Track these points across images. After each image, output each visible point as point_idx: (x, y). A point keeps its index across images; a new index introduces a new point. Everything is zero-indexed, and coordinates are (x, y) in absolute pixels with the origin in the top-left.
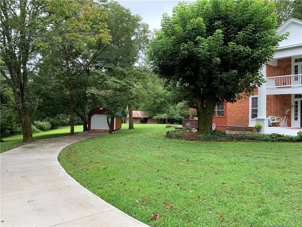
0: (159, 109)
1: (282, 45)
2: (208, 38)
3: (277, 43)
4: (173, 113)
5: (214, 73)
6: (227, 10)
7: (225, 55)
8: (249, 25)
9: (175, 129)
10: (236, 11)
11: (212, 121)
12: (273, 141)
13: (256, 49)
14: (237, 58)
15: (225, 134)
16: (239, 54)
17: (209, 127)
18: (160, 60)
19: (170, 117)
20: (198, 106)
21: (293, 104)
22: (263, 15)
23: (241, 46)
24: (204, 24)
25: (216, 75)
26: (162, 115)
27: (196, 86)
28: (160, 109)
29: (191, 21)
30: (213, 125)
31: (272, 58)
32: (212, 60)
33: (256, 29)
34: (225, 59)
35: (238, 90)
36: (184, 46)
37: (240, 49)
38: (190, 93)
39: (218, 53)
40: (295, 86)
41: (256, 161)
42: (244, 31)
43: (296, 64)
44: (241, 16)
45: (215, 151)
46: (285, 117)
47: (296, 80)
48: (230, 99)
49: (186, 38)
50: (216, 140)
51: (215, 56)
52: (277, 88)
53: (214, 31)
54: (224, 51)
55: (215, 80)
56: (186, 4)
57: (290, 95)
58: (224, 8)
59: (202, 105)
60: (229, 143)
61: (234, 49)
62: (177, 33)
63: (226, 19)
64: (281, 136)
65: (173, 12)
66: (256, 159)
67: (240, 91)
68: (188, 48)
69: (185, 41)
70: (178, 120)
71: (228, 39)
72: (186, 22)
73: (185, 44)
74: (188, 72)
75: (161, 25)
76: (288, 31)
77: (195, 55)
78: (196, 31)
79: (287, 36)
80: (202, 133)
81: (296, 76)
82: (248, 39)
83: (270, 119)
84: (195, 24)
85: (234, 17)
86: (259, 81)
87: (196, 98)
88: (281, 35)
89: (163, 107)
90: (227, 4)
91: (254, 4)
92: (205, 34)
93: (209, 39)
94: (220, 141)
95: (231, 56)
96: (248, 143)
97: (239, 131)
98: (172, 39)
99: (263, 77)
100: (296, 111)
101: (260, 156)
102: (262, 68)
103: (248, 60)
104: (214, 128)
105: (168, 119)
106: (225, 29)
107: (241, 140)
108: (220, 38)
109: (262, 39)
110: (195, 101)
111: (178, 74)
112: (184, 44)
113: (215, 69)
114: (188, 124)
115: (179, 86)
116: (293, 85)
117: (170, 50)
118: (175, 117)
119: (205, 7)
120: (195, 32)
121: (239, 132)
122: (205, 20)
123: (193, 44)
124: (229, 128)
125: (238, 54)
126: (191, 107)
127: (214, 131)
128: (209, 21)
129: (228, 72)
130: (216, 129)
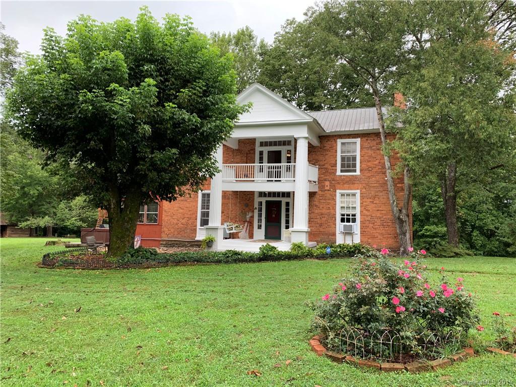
0: (33, 207)
1: (243, 119)
2: (130, 88)
3: (236, 116)
4: (66, 217)
5: (139, 150)
6: (164, 51)
7: (160, 123)
8: (197, 81)
9: (66, 247)
10: (180, 55)
11: (134, 233)
12: (227, 262)
13: (207, 120)
14: (179, 131)
15: (155, 255)
16: (182, 123)
17: (129, 242)
18: (35, 114)
19: (57, 225)
20: (110, 205)
21: (256, 205)
22: (218, 70)
23: (184, 111)
24: (126, 65)
25: (144, 153)
26: (38, 219)
27: (106, 169)
28: (35, 208)
29: (102, 54)
30: (136, 240)
31: (229, 137)
32: (137, 127)
33: (208, 88)
34: (160, 129)
35: (179, 182)
36: (85, 96)
37: (183, 116)
38: (95, 182)
39: (149, 117)
40: (259, 180)
41: (199, 298)
42: (191, 89)
43: (262, 149)
44: (187, 65)
45: (134, 286)
46: (246, 224)
47: (260, 172)
48: (167, 195)
49: (90, 82)
50: (139, 265)
51: (142, 121)
52: (236, 181)
53: (142, 79)
54: (158, 115)
55: (141, 162)
56: (94, 23)
57: (252, 193)
58: (160, 45)
59: (118, 203)
60: (161, 270)
61: (174, 115)
62: (73, 69)
63: (163, 64)
64: (239, 254)
65: (70, 30)
66: (199, 294)
67: (183, 184)
68: (93, 100)
69: (88, 86)
70: (75, 229)
71: (165, 97)
72: (91, 54)
73: (88, 93)
74: (92, 143)
75: (41, 47)
76: (252, 101)
77: (106, 114)
78: (111, 73)
79: (249, 108)
80: (115, 255)
81: (260, 166)
82: (196, 103)
83: (226, 227)
84: (109, 61)
85: (175, 64)
86: (211, 169)
87: (107, 190)
88: (241, 105)
89: (44, 203)
90: (165, 41)
91: (206, 51)
92: (127, 82)
93: (133, 91)
94: (145, 268)
95: (169, 126)
96: (192, 268)
97: (182, 247)
98: (63, 79)
99: (217, 165)
100: (260, 215)
101: (205, 289)
102: (216, 150)
103: (196, 136)
104: (137, 245)
105: (53, 228)
106: (161, 80)
107: (181, 264)
108: (151, 92)
109: (216, 106)
110: (105, 195)
111: (73, 144)
112: (85, 92)
113: (142, 143)
114: (90, 238)
115: (75, 166)
116: (257, 179)
117: (57, 99)
118: (68, 224)
119: (128, 37)
120: (109, 75)
121: (180, 249)
122: (126, 57)
123: (103, 95)
124: (164, 243)
125: (180, 123)
126: (97, 206)
127: (138, 251)
128: (135, 61)
129: (163, 151)
130: (141, 246)
